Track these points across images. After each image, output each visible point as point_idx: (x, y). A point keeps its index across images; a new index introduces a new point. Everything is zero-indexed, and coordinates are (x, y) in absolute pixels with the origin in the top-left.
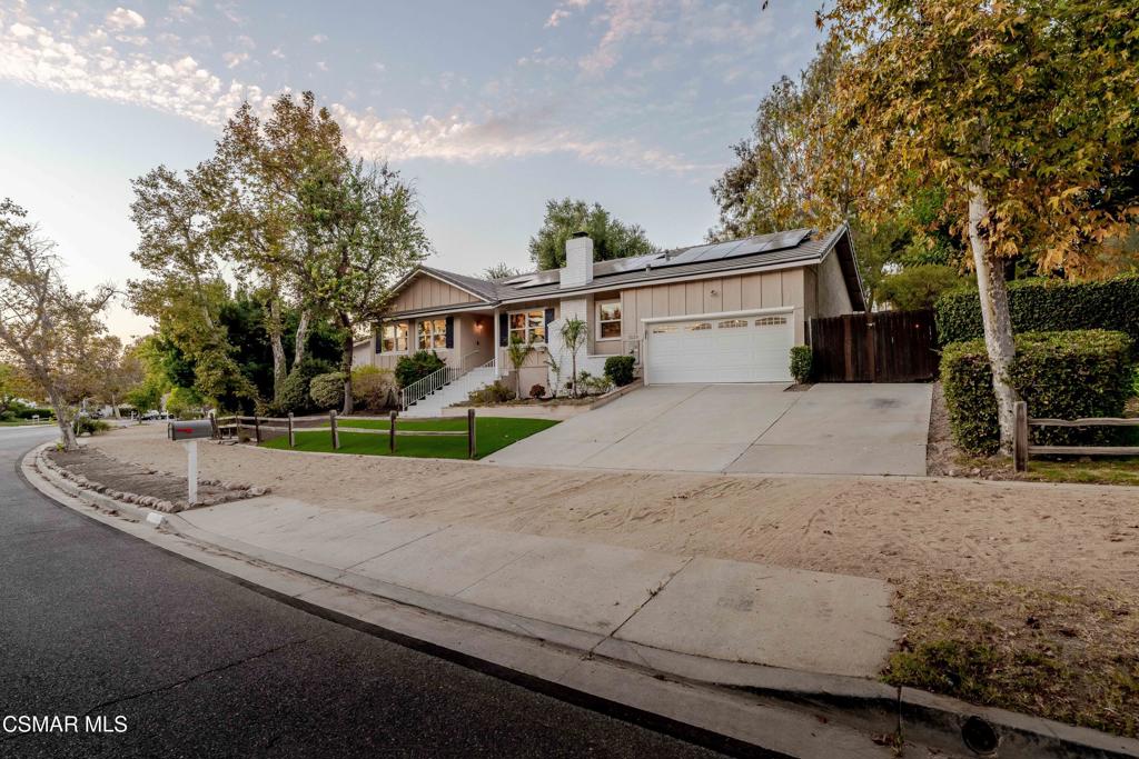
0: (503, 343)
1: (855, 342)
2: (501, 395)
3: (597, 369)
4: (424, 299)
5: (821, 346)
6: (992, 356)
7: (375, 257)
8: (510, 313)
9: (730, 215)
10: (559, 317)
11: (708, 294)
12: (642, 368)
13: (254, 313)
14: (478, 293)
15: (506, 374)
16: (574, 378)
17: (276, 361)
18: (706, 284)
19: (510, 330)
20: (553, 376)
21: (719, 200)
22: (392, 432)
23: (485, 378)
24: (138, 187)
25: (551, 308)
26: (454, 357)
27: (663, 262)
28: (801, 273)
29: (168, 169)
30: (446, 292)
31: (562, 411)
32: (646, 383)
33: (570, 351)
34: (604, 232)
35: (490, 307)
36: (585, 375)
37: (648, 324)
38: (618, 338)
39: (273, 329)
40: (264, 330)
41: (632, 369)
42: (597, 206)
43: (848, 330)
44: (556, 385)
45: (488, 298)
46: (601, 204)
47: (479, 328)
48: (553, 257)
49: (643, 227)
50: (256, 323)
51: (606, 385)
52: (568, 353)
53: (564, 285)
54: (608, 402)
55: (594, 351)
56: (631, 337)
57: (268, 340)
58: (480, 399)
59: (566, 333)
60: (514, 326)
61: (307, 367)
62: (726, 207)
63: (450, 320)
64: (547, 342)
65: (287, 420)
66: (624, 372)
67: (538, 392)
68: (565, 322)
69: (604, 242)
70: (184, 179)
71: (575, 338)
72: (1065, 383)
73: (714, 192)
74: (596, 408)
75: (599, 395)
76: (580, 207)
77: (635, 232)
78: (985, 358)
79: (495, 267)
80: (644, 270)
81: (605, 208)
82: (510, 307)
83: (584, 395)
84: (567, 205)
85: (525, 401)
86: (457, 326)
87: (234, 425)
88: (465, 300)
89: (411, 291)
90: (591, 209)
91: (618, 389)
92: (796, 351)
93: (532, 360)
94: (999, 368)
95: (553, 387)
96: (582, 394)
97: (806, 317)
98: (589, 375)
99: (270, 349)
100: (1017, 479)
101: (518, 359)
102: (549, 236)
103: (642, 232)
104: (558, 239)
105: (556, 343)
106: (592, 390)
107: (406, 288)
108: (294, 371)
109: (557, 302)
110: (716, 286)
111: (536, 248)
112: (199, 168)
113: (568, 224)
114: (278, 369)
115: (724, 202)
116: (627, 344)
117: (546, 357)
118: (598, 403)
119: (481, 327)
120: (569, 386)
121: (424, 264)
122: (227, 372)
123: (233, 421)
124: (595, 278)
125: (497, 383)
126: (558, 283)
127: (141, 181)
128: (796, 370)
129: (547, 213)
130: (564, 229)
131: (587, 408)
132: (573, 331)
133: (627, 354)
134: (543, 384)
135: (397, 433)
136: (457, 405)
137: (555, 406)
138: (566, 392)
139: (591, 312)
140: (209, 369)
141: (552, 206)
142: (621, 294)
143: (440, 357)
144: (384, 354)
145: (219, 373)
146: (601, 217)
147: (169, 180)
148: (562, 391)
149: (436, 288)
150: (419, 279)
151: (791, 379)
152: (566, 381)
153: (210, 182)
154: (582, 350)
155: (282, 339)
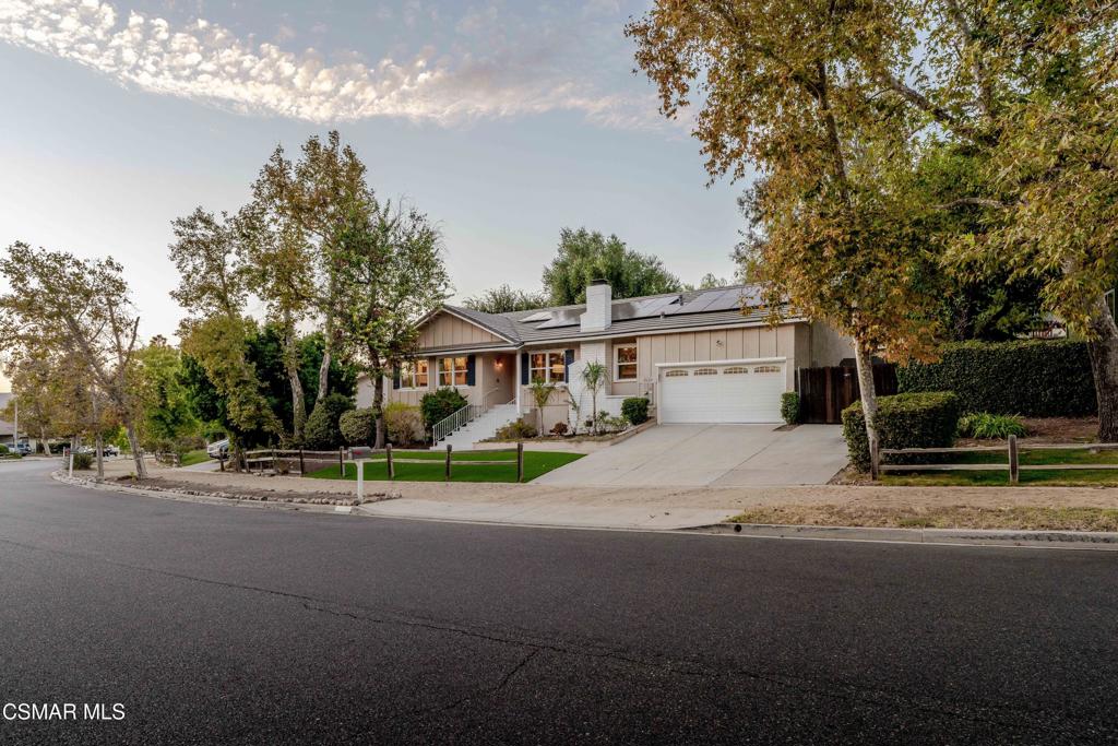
0: (525, 381)
1: (834, 389)
2: (524, 431)
3: (614, 408)
4: (444, 337)
5: (808, 391)
6: (865, 412)
7: (402, 295)
8: (531, 353)
9: (759, 231)
10: (579, 358)
11: (714, 343)
12: (655, 408)
13: (271, 347)
14: (502, 334)
15: (528, 412)
16: (595, 417)
17: (295, 395)
18: (712, 334)
19: (530, 369)
20: (573, 415)
21: (747, 213)
22: (448, 461)
23: (508, 415)
24: (177, 228)
25: (571, 351)
26: (475, 394)
27: (677, 308)
28: (793, 328)
29: (206, 212)
30: (468, 331)
31: (585, 447)
32: (659, 422)
33: (590, 392)
34: (620, 265)
35: (515, 348)
36: (604, 414)
37: (661, 368)
38: (634, 380)
39: (292, 364)
40: (281, 365)
41: (646, 409)
42: (613, 237)
43: (829, 378)
44: (576, 423)
45: (512, 339)
46: (617, 235)
47: (499, 366)
48: (569, 291)
49: (660, 259)
50: (274, 357)
51: (623, 424)
52: (590, 394)
53: (584, 328)
54: (625, 439)
55: (612, 392)
56: (645, 380)
57: (286, 374)
58: (504, 435)
59: (587, 376)
60: (534, 365)
61: (331, 403)
62: (755, 221)
63: (471, 359)
64: (567, 382)
65: (338, 452)
66: (639, 413)
67: (561, 430)
68: (586, 365)
69: (619, 275)
70: (219, 221)
71: (595, 381)
72: (899, 428)
73: (741, 203)
74: (616, 443)
75: (616, 432)
76: (596, 238)
77: (652, 263)
78: (861, 412)
79: (497, 289)
80: (659, 316)
81: (621, 239)
82: (531, 347)
83: (603, 433)
84: (582, 234)
85: (548, 438)
86: (479, 365)
87: (271, 458)
88: (487, 339)
89: (431, 329)
90: (606, 240)
91: (632, 428)
92: (786, 396)
93: (554, 399)
94: (868, 419)
95: (573, 425)
96: (600, 431)
97: (796, 366)
98: (608, 414)
99: (288, 383)
100: (872, 485)
101: (542, 398)
102: (564, 266)
103: (659, 264)
104: (573, 271)
105: (576, 384)
106: (610, 428)
107: (427, 326)
108: (318, 407)
109: (578, 345)
110: (721, 337)
111: (549, 279)
112: (240, 212)
113: (584, 256)
114: (297, 404)
115: (752, 215)
116: (642, 387)
117: (565, 396)
118: (616, 440)
119: (501, 365)
120: (589, 424)
121: (446, 303)
122: (259, 408)
123: (263, 455)
124: (613, 322)
125: (519, 420)
126: (579, 325)
127: (180, 222)
128: (785, 413)
129: (561, 242)
130: (579, 260)
131: (609, 443)
132: (593, 374)
133: (642, 396)
134: (565, 423)
135: (453, 462)
136: (485, 441)
137: (579, 442)
138: (585, 430)
139: (609, 355)
140: (241, 404)
141: (566, 235)
142: (638, 340)
143: (461, 394)
144: (402, 389)
145: (251, 408)
146: (617, 248)
147: (208, 222)
148: (581, 428)
149: (458, 327)
150: (441, 316)
151: (783, 421)
152: (586, 419)
153: (249, 225)
154: (602, 392)
155: (299, 373)
